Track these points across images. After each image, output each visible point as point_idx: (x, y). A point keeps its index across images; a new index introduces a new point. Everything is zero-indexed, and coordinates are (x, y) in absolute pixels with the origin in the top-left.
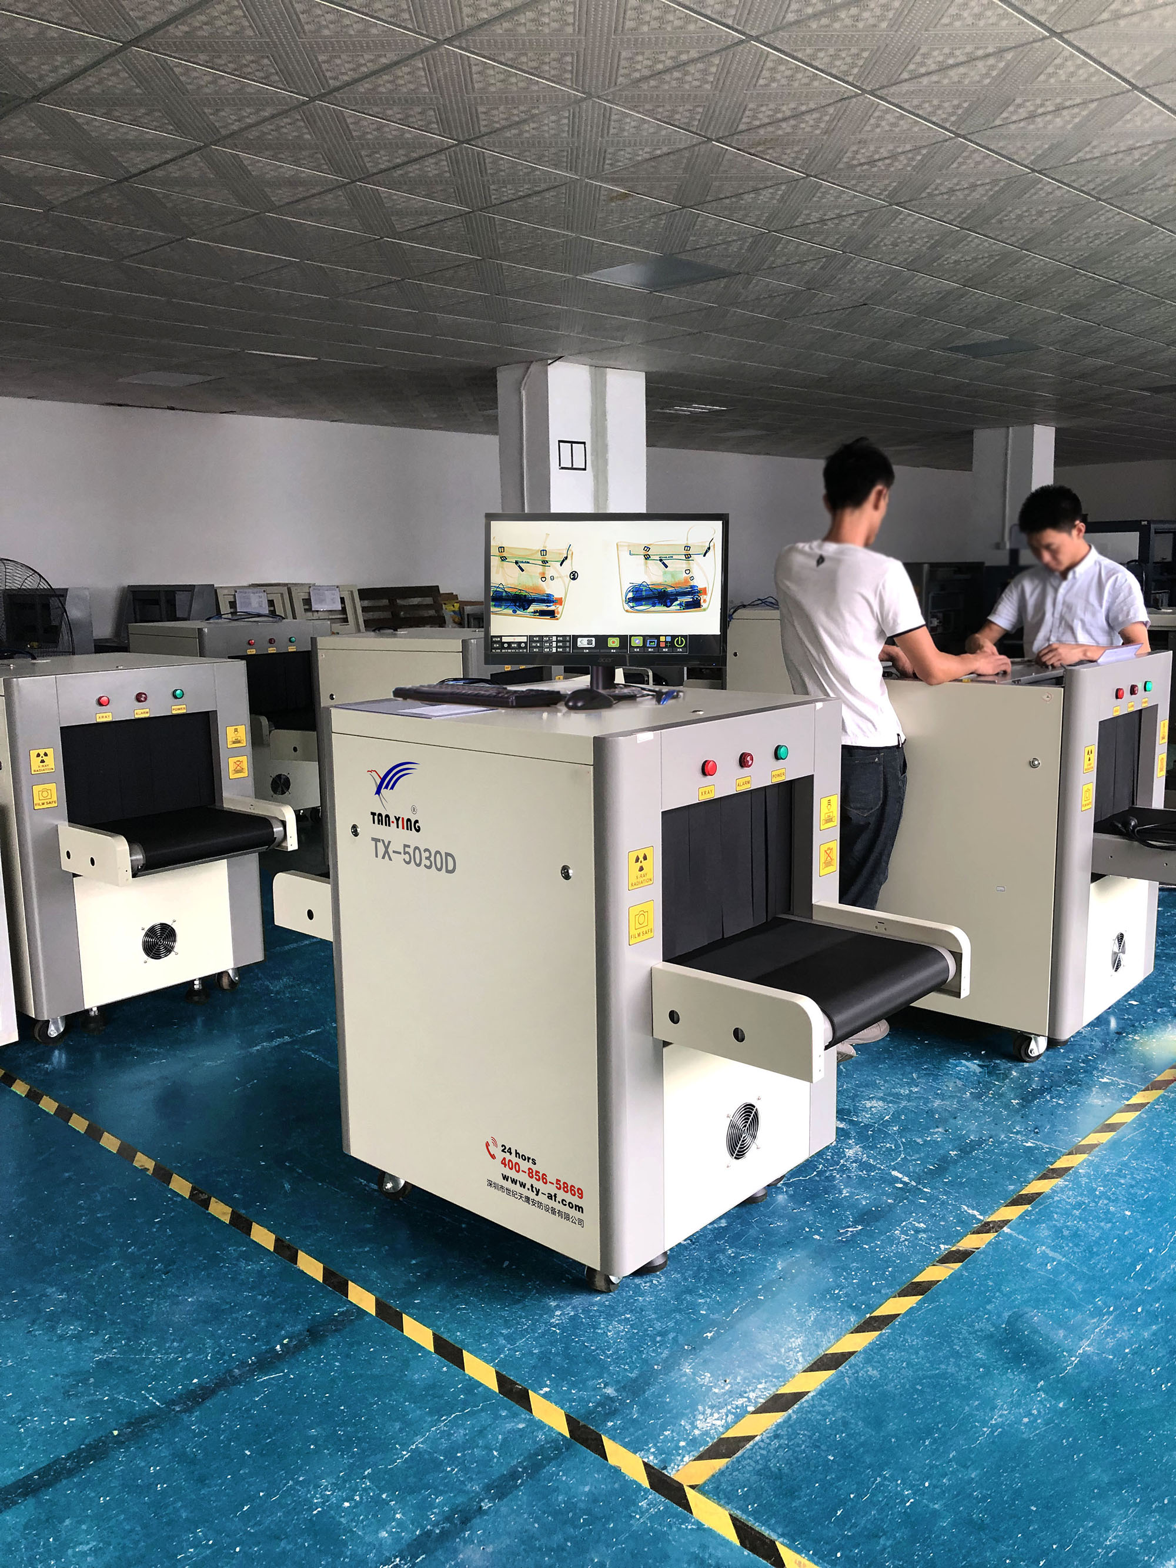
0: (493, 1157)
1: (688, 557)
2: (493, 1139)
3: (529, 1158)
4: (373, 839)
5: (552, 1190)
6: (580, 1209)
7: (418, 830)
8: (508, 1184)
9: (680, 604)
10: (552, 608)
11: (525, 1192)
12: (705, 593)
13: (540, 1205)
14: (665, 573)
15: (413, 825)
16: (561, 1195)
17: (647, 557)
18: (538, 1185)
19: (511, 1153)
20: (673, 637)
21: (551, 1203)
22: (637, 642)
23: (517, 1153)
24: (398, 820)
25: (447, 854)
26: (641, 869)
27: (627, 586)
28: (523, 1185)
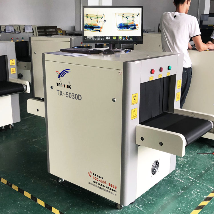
0: (91, 176)
1: (133, 17)
2: (91, 172)
3: (101, 177)
4: (57, 90)
5: (108, 186)
6: (115, 191)
7: (70, 88)
8: (95, 184)
9: (131, 28)
10: (99, 29)
11: (100, 186)
12: (137, 26)
13: (104, 189)
14: (127, 21)
15: (69, 87)
16: (110, 187)
17: (123, 17)
18: (104, 184)
19: (96, 176)
20: (129, 36)
21: (107, 189)
22: (120, 38)
23: (97, 176)
24: (64, 85)
25: (79, 95)
26: (135, 99)
27: (118, 24)
28: (99, 184)
